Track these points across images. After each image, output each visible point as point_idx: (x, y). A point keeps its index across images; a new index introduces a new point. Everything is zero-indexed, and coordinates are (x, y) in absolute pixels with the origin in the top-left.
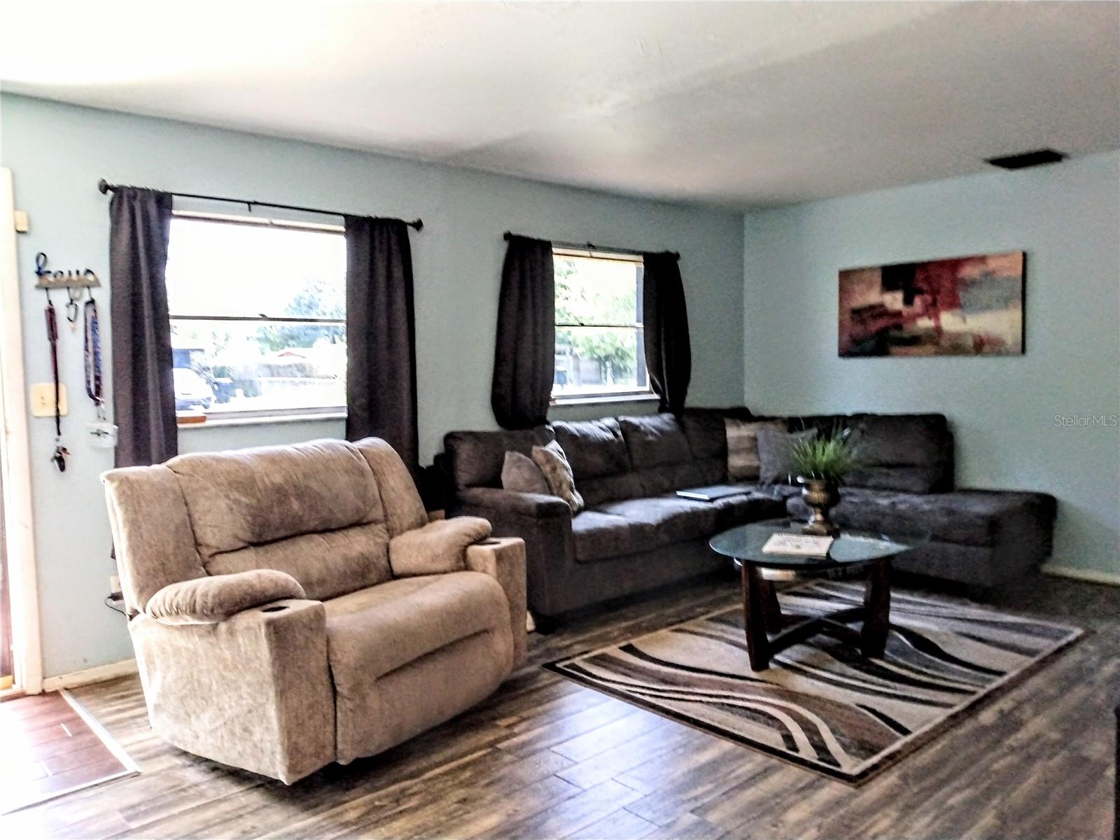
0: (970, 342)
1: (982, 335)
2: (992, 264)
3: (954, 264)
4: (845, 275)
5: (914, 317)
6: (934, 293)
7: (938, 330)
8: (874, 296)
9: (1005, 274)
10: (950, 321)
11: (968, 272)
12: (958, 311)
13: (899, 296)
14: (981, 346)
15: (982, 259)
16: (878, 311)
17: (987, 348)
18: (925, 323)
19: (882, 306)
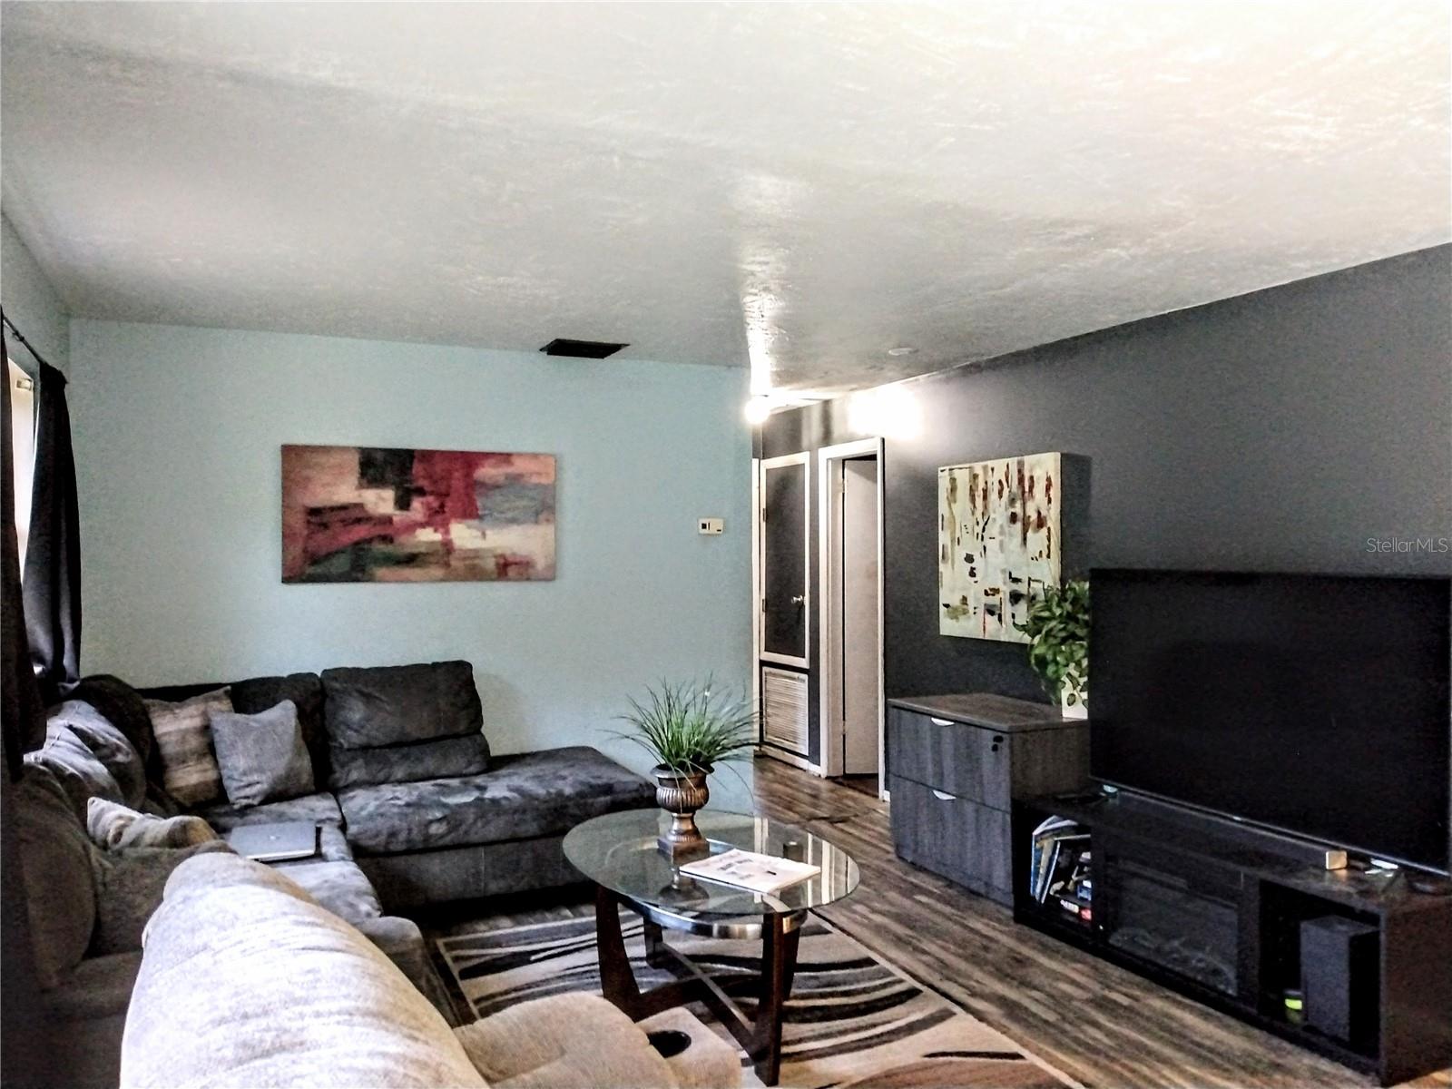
0: (490, 564)
1: (508, 553)
2: (519, 466)
3: (469, 460)
4: (292, 454)
5: (412, 527)
6: (443, 495)
7: (448, 547)
8: (345, 490)
9: (535, 480)
10: (463, 535)
11: (486, 472)
12: (475, 522)
13: (389, 494)
14: (506, 568)
15: (506, 458)
16: (352, 515)
17: (512, 571)
18: (428, 536)
19: (360, 506)
